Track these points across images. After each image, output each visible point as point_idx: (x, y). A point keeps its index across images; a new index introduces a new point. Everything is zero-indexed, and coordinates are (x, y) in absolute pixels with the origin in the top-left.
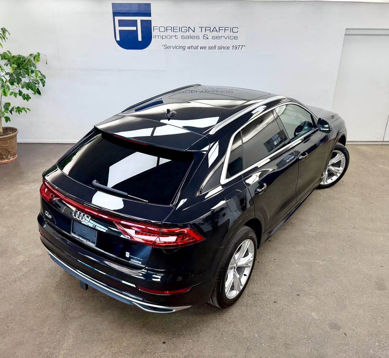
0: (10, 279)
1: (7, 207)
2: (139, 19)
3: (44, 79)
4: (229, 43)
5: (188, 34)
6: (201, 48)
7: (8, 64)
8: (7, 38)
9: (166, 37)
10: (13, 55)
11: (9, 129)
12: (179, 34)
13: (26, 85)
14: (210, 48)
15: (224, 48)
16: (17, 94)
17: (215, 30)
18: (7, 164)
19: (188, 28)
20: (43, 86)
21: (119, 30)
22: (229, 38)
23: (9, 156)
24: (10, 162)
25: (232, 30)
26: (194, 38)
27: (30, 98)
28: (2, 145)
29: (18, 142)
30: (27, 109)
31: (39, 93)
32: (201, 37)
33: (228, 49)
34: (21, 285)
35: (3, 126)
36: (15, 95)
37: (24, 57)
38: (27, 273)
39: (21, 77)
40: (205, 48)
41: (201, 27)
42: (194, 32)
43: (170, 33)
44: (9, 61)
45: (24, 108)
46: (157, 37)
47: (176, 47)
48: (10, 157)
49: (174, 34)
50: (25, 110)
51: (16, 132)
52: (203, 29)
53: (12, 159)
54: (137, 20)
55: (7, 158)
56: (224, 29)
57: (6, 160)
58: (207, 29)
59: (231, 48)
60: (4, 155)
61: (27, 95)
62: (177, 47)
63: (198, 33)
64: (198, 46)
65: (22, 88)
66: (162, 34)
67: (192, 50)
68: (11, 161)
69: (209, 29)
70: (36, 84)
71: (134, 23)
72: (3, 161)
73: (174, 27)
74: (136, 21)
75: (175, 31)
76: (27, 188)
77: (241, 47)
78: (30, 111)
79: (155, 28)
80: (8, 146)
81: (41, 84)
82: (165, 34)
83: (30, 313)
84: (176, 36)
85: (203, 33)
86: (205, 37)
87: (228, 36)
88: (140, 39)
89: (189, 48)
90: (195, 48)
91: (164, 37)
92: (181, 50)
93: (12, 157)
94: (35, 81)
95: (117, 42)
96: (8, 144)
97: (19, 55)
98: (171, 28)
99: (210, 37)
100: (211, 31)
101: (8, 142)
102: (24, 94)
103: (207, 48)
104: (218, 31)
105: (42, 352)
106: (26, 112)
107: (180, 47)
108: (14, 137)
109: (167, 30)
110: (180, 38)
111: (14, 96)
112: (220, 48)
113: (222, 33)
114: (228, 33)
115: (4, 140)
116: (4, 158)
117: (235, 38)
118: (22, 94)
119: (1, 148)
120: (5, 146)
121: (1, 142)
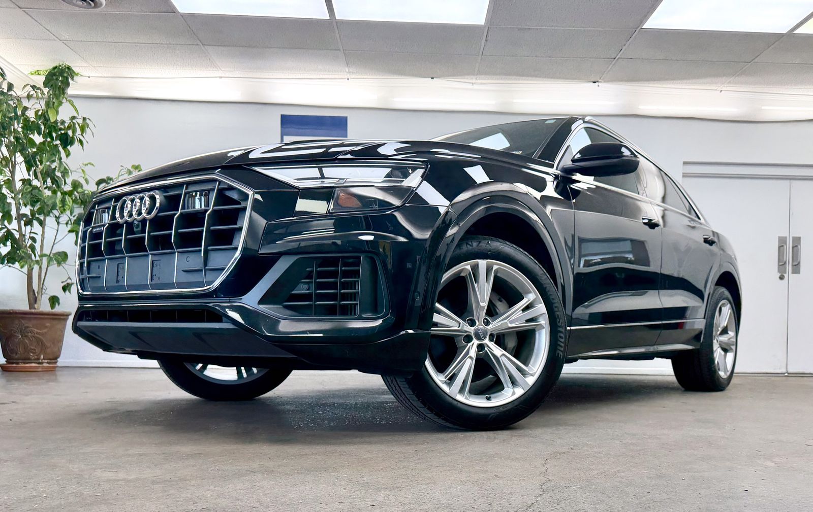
23: (42, 357)
24: (40, 370)
28: (33, 329)
48: (44, 361)
53: (45, 365)
55: (37, 360)
57: (33, 365)
60: (34, 353)
68: (43, 367)
72: (27, 366)
80: (46, 333)
93: (49, 361)
101: (47, 324)
115: (40, 318)
116: (29, 359)
119: (30, 334)
120: (39, 331)
121: (34, 322)
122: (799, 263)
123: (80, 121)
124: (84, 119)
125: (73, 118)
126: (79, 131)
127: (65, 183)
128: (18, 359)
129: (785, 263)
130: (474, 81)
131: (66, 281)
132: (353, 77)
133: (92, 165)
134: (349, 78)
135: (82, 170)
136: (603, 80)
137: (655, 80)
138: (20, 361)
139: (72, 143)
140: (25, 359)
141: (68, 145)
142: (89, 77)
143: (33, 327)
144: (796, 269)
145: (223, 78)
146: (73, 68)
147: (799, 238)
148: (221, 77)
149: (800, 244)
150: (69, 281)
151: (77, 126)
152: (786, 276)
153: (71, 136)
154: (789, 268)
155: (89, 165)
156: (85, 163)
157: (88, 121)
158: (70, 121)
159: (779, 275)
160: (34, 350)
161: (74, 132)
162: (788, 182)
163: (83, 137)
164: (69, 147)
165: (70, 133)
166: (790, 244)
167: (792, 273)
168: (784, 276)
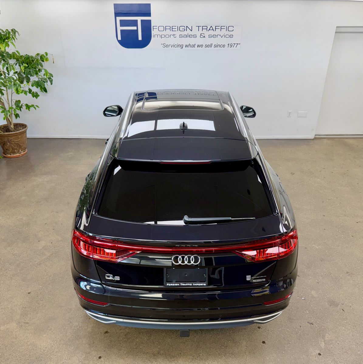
0: (35, 261)
1: (24, 198)
2: (139, 19)
3: (52, 78)
4: (225, 41)
5: (185, 33)
6: (198, 46)
7: (17, 63)
8: (17, 39)
9: (165, 36)
10: (21, 54)
11: (19, 125)
12: (178, 33)
13: (35, 83)
14: (207, 46)
15: (220, 46)
16: (27, 91)
17: (211, 29)
18: (18, 158)
19: (186, 27)
20: (51, 84)
22: (225, 36)
23: (20, 150)
24: (20, 156)
25: (227, 29)
26: (191, 37)
27: (39, 96)
29: (27, 137)
30: (37, 106)
31: (46, 91)
32: (198, 35)
33: (224, 47)
34: (46, 267)
35: (14, 123)
36: (26, 93)
37: (32, 57)
38: (50, 256)
39: (29, 76)
40: (202, 46)
41: (199, 27)
42: (192, 31)
43: (168, 32)
44: (17, 60)
45: (33, 106)
46: (156, 36)
47: (174, 46)
49: (173, 33)
50: (34, 107)
51: (26, 128)
52: (201, 28)
53: (22, 153)
55: (18, 152)
56: (220, 28)
57: (18, 154)
58: (204, 28)
59: (227, 46)
60: (16, 150)
61: (36, 93)
62: (176, 46)
63: (195, 31)
64: (195, 45)
65: (32, 86)
66: (161, 33)
67: (189, 48)
68: (22, 155)
69: (206, 28)
70: (45, 82)
71: (135, 23)
72: (15, 155)
73: (172, 27)
74: (137, 21)
75: (173, 30)
76: (40, 180)
77: (236, 45)
78: (39, 107)
79: (154, 27)
80: (20, 140)
81: (49, 83)
82: (164, 33)
83: (57, 292)
84: (174, 35)
85: (201, 32)
86: (202, 36)
87: (224, 34)
88: (140, 38)
89: (186, 46)
90: (192, 47)
91: (163, 36)
92: (179, 48)
93: (23, 151)
94: (44, 80)
95: (119, 41)
96: (19, 139)
97: (27, 55)
98: (169, 28)
99: (207, 36)
100: (208, 30)
101: (20, 137)
102: (34, 92)
103: (204, 46)
104: (214, 30)
105: (72, 326)
106: (35, 109)
107: (178, 46)
108: (24, 133)
109: (166, 29)
110: (178, 36)
111: (24, 94)
112: (216, 46)
113: (218, 32)
114: (224, 32)
115: (16, 135)
116: (15, 152)
117: (231, 36)
118: (32, 92)
119: (13, 142)
120: (16, 141)
121: (13, 137)
128: (10, 153)
138: (11, 153)
140: (13, 152)
143: (14, 139)
160: (16, 148)
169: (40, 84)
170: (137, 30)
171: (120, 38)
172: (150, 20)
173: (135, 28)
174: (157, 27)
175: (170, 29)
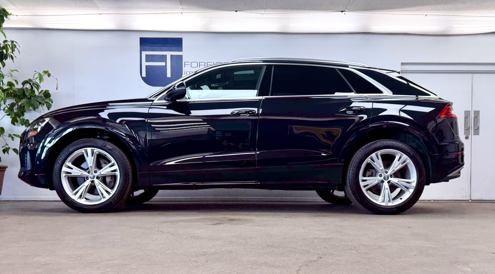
2: (168, 54)
3: (51, 103)
8: (16, 57)
13: (27, 102)
21: (146, 66)
46: (188, 73)
54: (166, 55)
61: (27, 120)
66: (194, 69)
70: (40, 103)
71: (163, 58)
73: (207, 63)
79: (186, 63)
88: (169, 75)
95: (143, 78)
102: (24, 119)
109: (200, 65)
122: (478, 128)
123: (10, 43)
124: (12, 42)
125: (5, 41)
126: (10, 51)
127: (3, 84)
129: (469, 128)
130: (263, 12)
131: (5, 146)
132: (185, 11)
133: (17, 71)
134: (182, 12)
135: (10, 74)
136: (347, 10)
137: (382, 9)
139: (6, 58)
141: (3, 60)
142: (17, 16)
144: (477, 131)
145: (102, 14)
146: (7, 10)
147: (479, 112)
148: (100, 14)
149: (479, 116)
150: (7, 146)
151: (8, 46)
152: (470, 136)
153: (5, 53)
154: (472, 131)
155: (14, 71)
156: (12, 70)
157: (15, 43)
158: (3, 44)
159: (465, 136)
161: (7, 51)
162: (470, 75)
163: (13, 53)
164: (4, 60)
165: (4, 51)
166: (472, 115)
167: (474, 135)
168: (468, 137)
169: (32, 102)
170: (166, 66)
171: (144, 75)
172: (182, 56)
173: (163, 64)
174: (190, 63)
175: (204, 65)
